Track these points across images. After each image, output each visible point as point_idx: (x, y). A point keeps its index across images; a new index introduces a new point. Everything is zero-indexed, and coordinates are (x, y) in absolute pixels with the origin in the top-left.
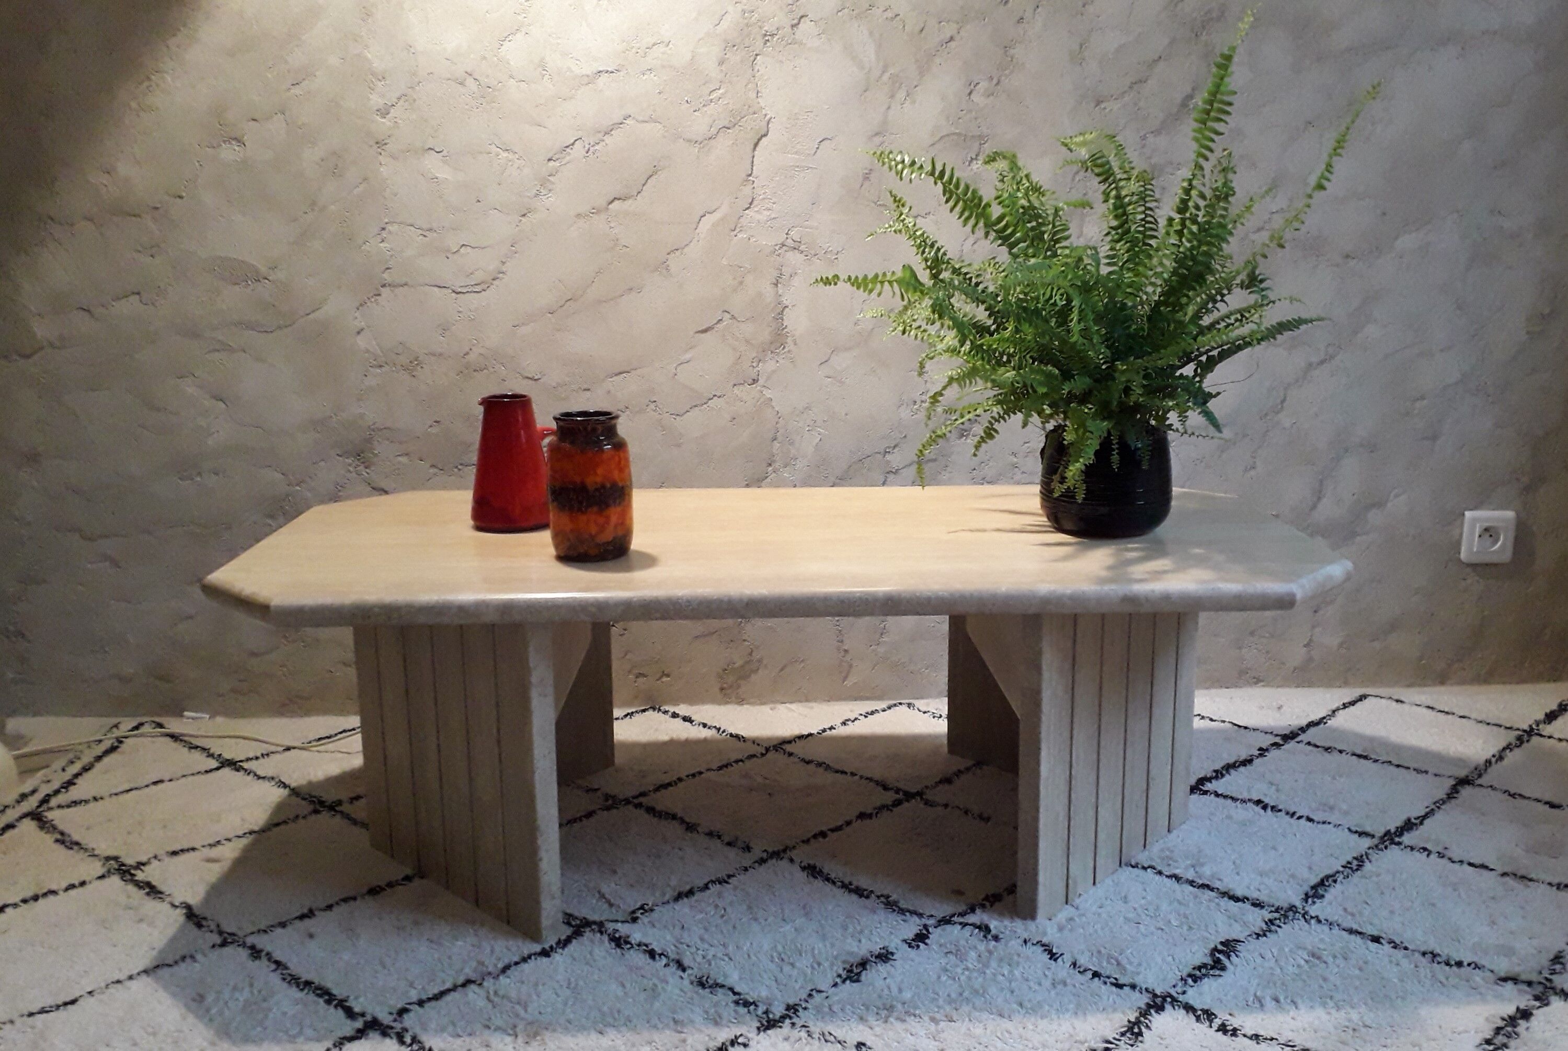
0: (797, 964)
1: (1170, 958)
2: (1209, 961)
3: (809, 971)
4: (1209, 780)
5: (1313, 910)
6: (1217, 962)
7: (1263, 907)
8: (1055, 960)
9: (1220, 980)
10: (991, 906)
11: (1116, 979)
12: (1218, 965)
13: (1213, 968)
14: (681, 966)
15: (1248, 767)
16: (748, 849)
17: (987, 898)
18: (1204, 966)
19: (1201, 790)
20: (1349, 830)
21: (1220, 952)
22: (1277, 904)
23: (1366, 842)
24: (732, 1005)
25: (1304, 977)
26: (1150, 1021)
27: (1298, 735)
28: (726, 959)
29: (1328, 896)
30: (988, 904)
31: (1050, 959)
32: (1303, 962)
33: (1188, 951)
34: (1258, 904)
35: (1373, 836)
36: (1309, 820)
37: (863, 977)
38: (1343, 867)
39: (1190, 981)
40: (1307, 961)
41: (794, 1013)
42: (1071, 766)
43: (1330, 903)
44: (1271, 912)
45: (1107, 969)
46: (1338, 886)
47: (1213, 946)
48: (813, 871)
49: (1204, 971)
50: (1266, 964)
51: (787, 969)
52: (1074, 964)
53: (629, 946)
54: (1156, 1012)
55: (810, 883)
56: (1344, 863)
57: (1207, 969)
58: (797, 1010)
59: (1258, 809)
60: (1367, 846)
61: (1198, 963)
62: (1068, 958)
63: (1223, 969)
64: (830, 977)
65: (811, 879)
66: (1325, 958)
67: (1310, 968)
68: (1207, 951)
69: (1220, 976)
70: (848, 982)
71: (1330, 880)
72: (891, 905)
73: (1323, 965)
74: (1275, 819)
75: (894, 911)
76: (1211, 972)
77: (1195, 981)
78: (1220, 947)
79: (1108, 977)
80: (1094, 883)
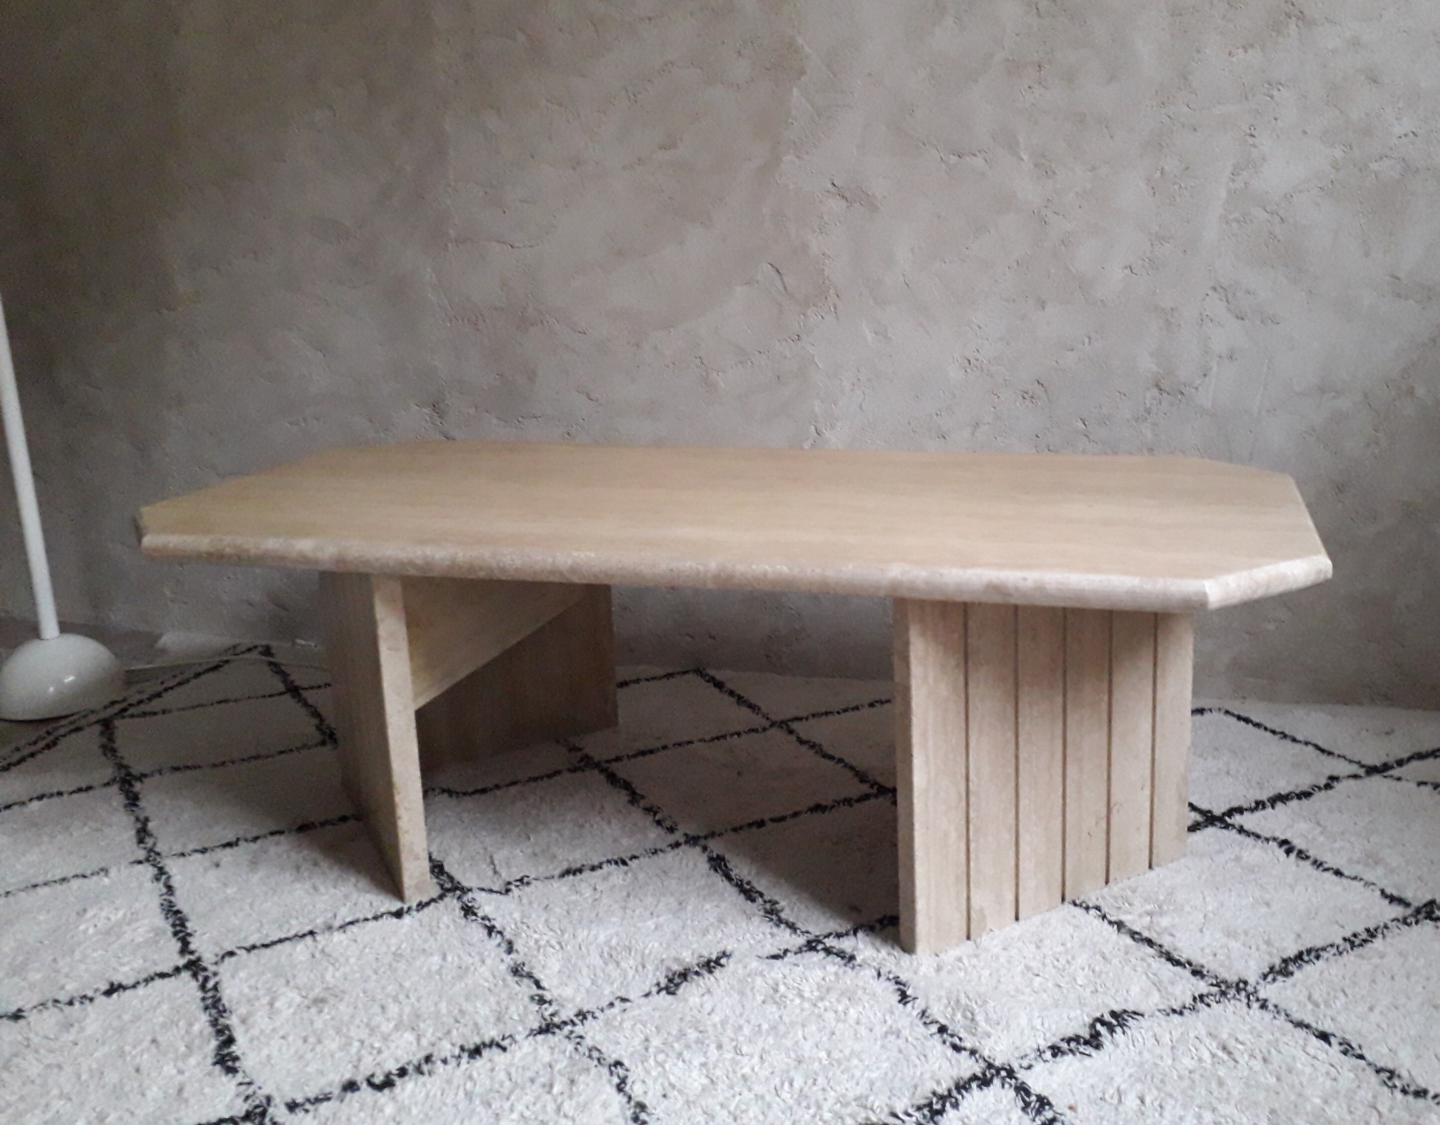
0: (623, 964)
1: (1040, 1021)
2: (1085, 1033)
3: (631, 973)
4: (1240, 810)
5: (1267, 991)
6: (1096, 1035)
7: (1203, 976)
8: (905, 1004)
9: (1087, 1061)
10: (881, 930)
11: (960, 1039)
12: (1094, 1041)
13: (1086, 1043)
14: (510, 949)
15: (1304, 801)
16: (671, 830)
17: (880, 921)
18: (1076, 1039)
19: (1226, 822)
20: (1383, 892)
21: (1103, 1023)
22: (1221, 977)
23: (1398, 911)
24: (526, 999)
25: (1196, 1077)
26: (963, 1097)
27: (1392, 768)
28: (558, 947)
29: (1298, 974)
30: (878, 926)
31: (900, 1002)
32: (1206, 1056)
33: (1065, 1015)
34: (1197, 973)
35: (1407, 905)
36: (1338, 873)
37: (680, 991)
38: (1345, 939)
39: (1048, 1055)
40: (1214, 1056)
41: (582, 1021)
42: (967, 779)
43: (1294, 985)
44: (1212, 985)
45: (958, 1024)
46: (1320, 963)
47: (1098, 1015)
48: (718, 864)
49: (1073, 1045)
50: (1158, 1051)
51: (611, 967)
52: (923, 1013)
53: (474, 917)
54: (979, 1087)
55: (708, 876)
56: (1348, 934)
57: (1078, 1043)
58: (585, 1018)
59: (1281, 852)
60: (1393, 916)
61: (1070, 1034)
62: (920, 1004)
63: (1098, 1047)
64: (648, 985)
65: (712, 871)
66: (1237, 1055)
67: (1213, 1064)
68: (1088, 1020)
69: (1089, 1055)
70: (664, 993)
71: (1313, 954)
72: (772, 913)
73: (1232, 1063)
74: (1294, 868)
75: (772, 920)
76: (1081, 1049)
77: (1054, 1055)
78: (1108, 1018)
79: (952, 1036)
80: (1017, 919)
